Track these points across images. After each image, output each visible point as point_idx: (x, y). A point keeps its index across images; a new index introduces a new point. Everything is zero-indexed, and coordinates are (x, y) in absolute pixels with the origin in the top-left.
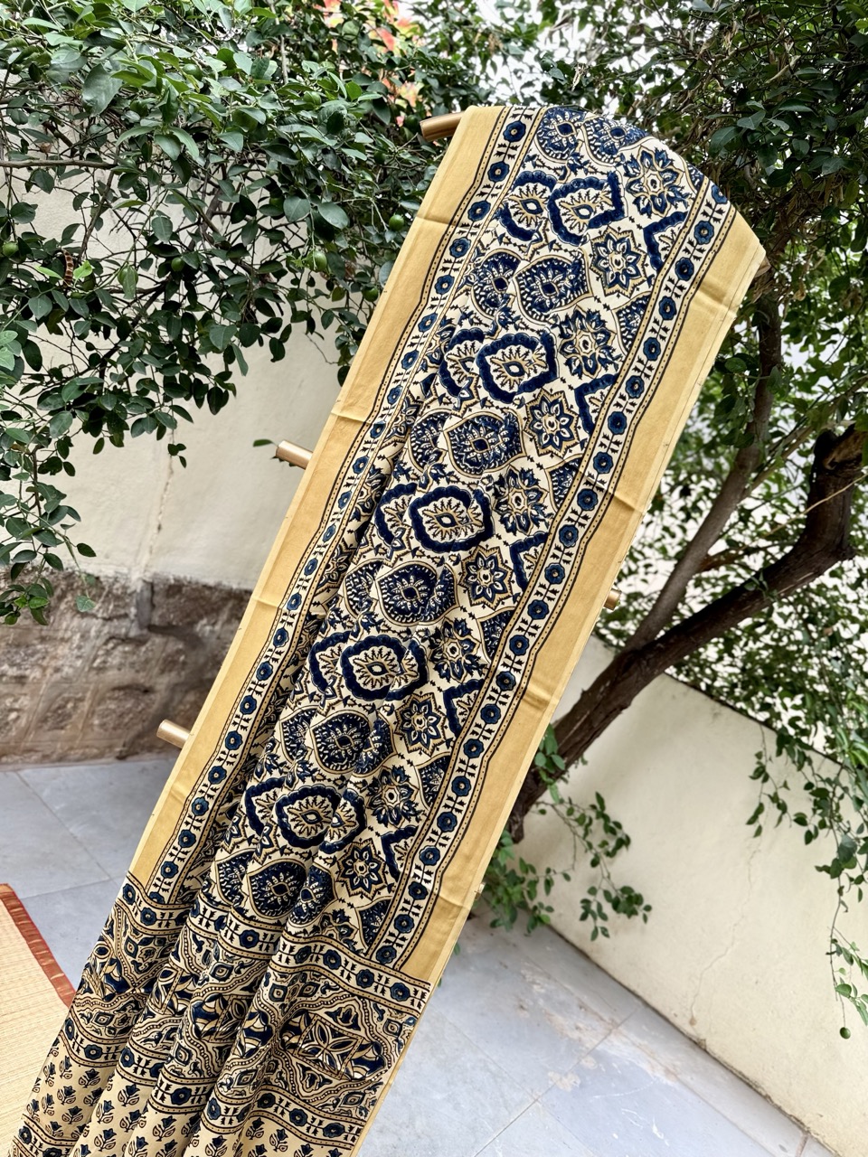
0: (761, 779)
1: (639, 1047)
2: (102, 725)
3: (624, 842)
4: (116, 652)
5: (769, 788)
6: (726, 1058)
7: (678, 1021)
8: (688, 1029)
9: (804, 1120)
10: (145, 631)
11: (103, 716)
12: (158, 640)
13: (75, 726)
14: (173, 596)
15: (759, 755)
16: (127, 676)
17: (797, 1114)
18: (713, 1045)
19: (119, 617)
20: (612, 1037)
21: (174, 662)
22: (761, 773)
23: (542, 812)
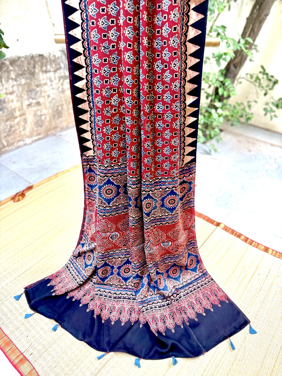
3: (276, 82)
19: (59, 69)
23: (241, 83)
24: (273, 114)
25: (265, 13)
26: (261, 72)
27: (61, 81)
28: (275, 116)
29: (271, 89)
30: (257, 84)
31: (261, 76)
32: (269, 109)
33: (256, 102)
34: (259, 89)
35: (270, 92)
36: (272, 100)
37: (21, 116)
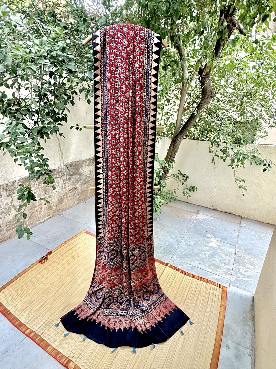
0: (211, 152)
1: (204, 215)
2: (71, 199)
3: (187, 177)
4: (66, 183)
6: (221, 210)
7: (210, 207)
9: (240, 215)
10: (70, 176)
11: (70, 197)
12: (73, 177)
13: (65, 202)
14: (72, 166)
15: (209, 148)
16: (71, 187)
17: (238, 214)
19: (63, 176)
21: (79, 180)
23: (169, 178)
24: (188, 195)
25: (176, 149)
26: (178, 173)
27: (64, 182)
28: (190, 196)
29: (185, 181)
30: (177, 179)
31: (179, 175)
32: (186, 192)
33: (178, 189)
34: (179, 182)
35: (185, 182)
36: (186, 187)
37: (39, 205)
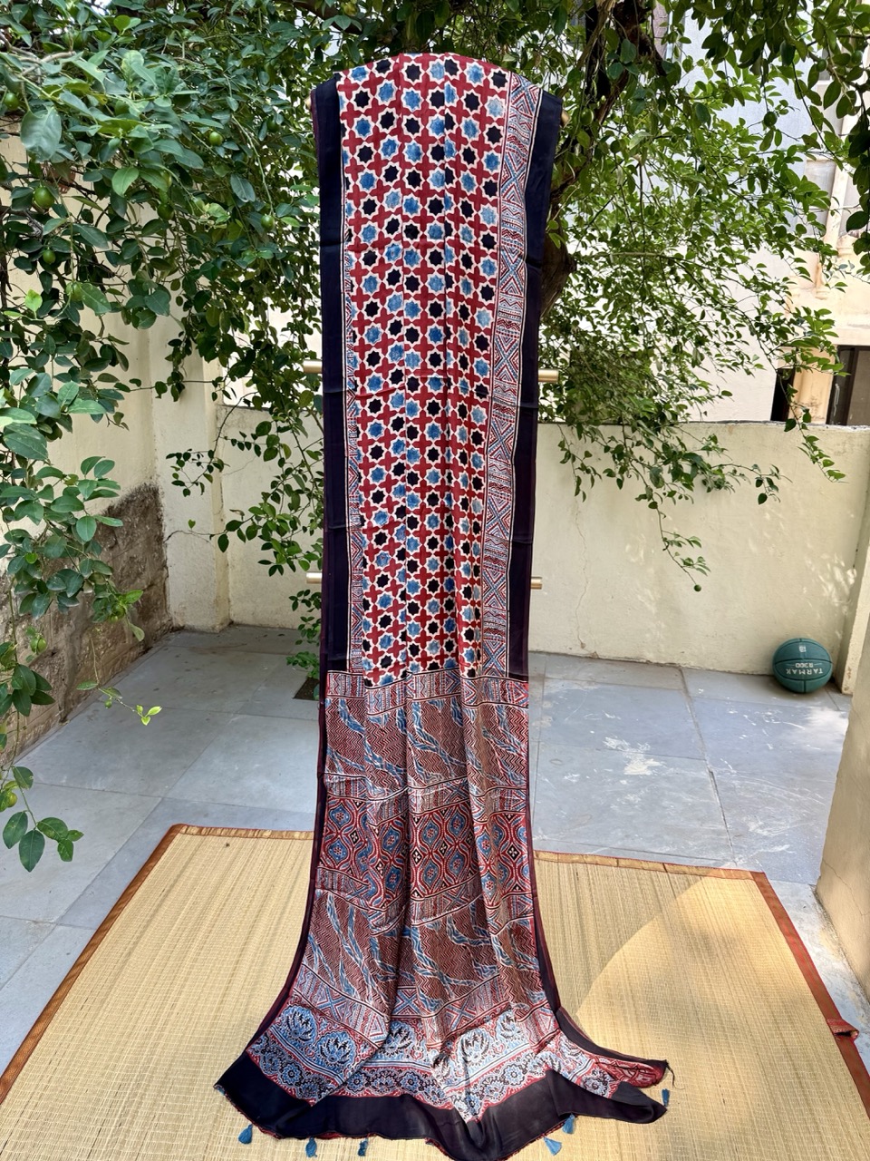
0: (570, 460)
1: (564, 679)
5: (578, 464)
6: (612, 655)
7: (574, 652)
8: (582, 652)
9: (675, 661)
15: (562, 445)
17: (669, 661)
18: (602, 653)
20: (546, 684)
22: (569, 456)
